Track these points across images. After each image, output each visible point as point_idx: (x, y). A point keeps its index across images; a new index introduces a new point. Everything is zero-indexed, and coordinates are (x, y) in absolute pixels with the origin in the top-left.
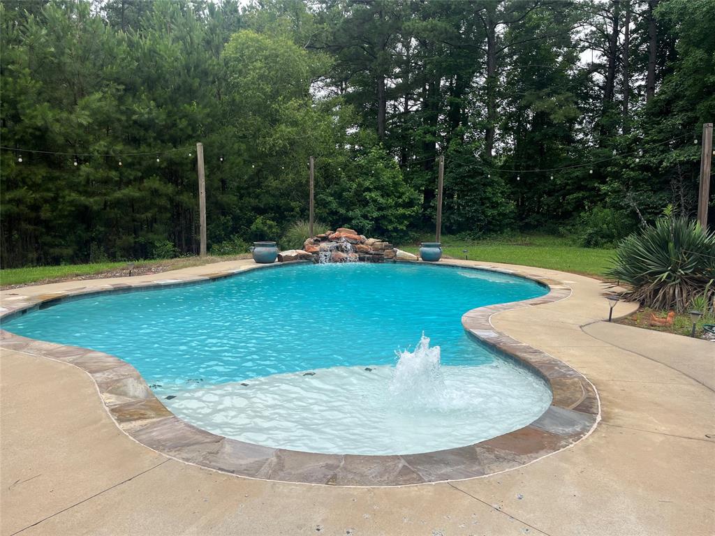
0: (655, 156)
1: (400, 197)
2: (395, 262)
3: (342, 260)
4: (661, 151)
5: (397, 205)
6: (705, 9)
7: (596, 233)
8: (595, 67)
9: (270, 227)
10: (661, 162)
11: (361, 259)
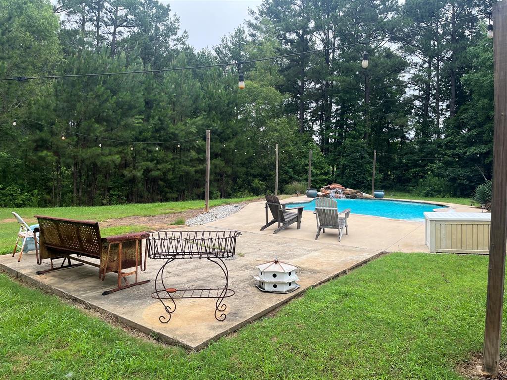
0: (461, 150)
1: (322, 169)
2: (362, 199)
3: (339, 198)
4: (465, 147)
5: (321, 174)
6: (488, 81)
7: (431, 190)
8: (417, 98)
9: (262, 184)
10: (465, 153)
11: (347, 198)
